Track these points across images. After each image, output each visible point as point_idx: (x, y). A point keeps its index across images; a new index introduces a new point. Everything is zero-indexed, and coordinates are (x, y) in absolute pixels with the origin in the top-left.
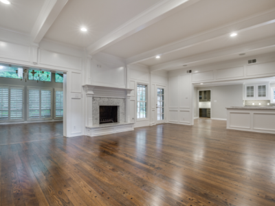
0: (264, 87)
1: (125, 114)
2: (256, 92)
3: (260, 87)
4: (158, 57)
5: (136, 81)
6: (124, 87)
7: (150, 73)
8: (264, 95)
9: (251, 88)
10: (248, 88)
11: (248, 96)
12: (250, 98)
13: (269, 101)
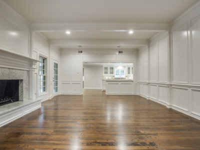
0: (113, 68)
1: (28, 90)
2: (109, 71)
3: (111, 68)
4: (68, 33)
5: (39, 52)
6: (28, 56)
7: (49, 47)
8: (113, 73)
9: (106, 68)
10: (105, 68)
11: (105, 73)
12: (106, 75)
13: (114, 76)
